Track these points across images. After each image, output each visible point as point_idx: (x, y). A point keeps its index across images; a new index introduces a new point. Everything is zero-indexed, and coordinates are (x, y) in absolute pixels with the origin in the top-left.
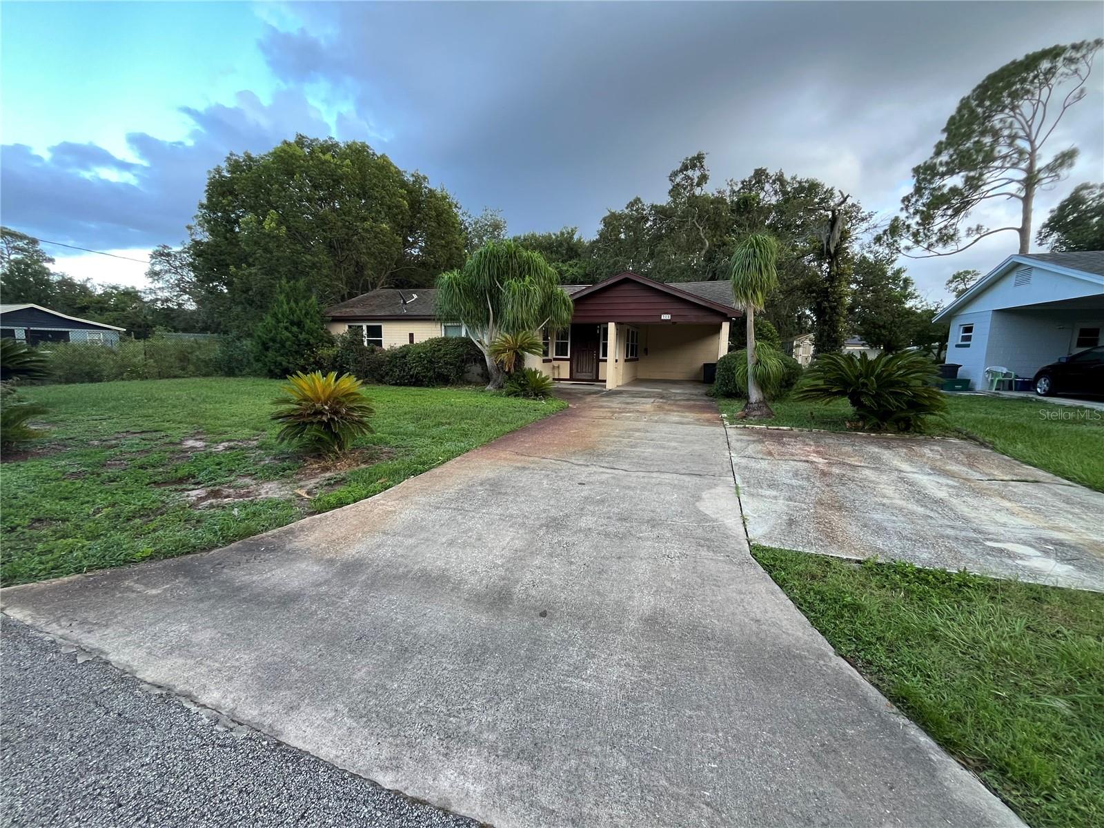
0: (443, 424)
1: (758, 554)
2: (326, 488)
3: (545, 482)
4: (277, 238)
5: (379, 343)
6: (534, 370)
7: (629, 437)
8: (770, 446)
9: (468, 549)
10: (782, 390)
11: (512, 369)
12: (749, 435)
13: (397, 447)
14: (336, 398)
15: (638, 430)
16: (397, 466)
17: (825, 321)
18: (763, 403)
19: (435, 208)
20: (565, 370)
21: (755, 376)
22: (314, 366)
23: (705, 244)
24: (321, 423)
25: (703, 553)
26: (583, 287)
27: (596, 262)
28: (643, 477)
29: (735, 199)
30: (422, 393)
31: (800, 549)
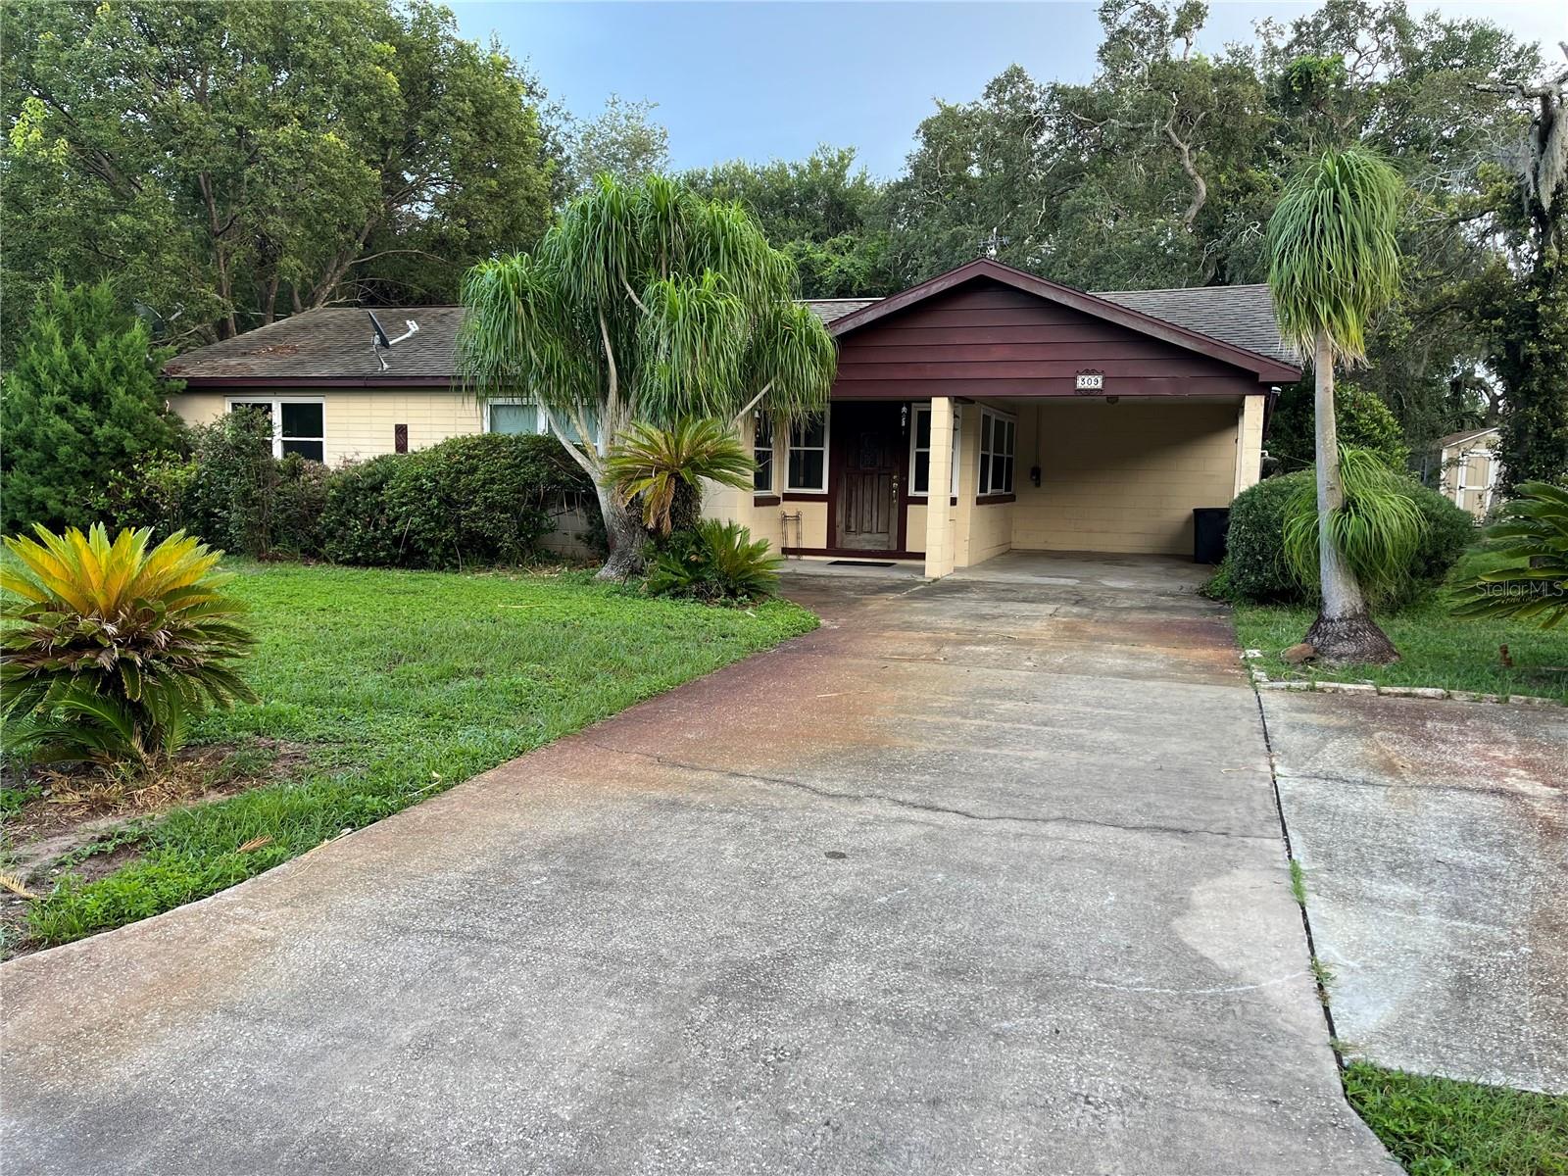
0: (458, 674)
1: (1369, 1098)
2: (90, 865)
3: (730, 848)
4: (45, 170)
5: (316, 452)
6: (725, 525)
7: (980, 714)
8: (1388, 743)
9: (476, 1069)
10: (1416, 583)
11: (667, 526)
12: (1324, 712)
13: (321, 740)
14: (138, 602)
15: (1007, 694)
16: (308, 799)
17: (1529, 393)
18: (1363, 618)
19: (474, 94)
20: (813, 523)
21: (1341, 542)
22: (134, 511)
23: (1198, 192)
24: (93, 673)
25: (1197, 1092)
26: (864, 303)
27: (901, 238)
28: (1019, 836)
29: (1279, 71)
30: (419, 586)
31: (1497, 1079)
